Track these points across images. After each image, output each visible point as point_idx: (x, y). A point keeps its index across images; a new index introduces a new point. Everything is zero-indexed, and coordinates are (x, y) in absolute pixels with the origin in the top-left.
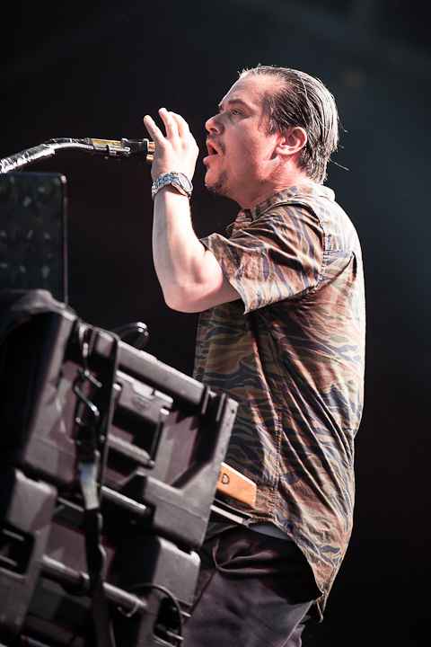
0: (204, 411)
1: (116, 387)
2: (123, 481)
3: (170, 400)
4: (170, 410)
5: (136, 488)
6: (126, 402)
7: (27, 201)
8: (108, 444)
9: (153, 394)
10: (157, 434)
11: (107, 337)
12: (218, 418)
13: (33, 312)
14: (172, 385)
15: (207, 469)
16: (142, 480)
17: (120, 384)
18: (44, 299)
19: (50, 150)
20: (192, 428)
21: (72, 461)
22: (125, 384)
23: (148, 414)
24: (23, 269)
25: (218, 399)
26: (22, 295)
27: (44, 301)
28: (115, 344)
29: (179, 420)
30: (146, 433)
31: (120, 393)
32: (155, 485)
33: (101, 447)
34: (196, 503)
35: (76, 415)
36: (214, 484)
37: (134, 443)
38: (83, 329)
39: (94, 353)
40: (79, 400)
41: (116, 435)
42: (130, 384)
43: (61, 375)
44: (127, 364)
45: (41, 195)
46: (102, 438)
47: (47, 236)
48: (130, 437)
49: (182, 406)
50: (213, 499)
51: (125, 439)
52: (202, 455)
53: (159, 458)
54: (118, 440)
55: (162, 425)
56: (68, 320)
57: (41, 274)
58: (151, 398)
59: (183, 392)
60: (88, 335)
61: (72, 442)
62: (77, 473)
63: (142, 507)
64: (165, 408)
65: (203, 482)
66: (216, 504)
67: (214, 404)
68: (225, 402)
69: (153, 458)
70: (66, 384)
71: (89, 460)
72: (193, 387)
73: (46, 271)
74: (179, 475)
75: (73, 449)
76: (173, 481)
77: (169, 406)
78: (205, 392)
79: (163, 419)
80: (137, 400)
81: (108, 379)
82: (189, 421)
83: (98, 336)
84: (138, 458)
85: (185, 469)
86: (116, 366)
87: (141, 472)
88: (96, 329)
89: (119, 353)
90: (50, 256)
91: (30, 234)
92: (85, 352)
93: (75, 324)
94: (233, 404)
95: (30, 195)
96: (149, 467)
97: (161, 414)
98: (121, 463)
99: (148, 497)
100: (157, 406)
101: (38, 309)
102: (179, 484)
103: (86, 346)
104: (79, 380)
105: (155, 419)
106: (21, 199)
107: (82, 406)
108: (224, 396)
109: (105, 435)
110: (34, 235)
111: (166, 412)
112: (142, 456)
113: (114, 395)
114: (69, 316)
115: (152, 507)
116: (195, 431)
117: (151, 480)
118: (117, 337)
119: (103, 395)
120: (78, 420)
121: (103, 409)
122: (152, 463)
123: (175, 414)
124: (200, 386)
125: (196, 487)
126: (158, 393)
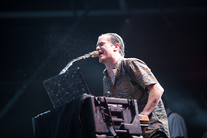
0: (130, 105)
1: (109, 108)
2: (119, 127)
3: (122, 105)
4: (123, 107)
5: (123, 127)
6: (112, 110)
7: (73, 76)
8: (113, 120)
9: (117, 106)
10: (122, 114)
11: (102, 98)
12: (133, 105)
13: (84, 99)
14: (121, 102)
15: (136, 117)
16: (123, 125)
17: (109, 107)
18: (86, 95)
19: (71, 64)
20: (129, 110)
21: (107, 127)
22: (111, 106)
23: (118, 110)
24: (78, 91)
25: (132, 101)
26: (81, 97)
27: (86, 96)
28: (105, 98)
29: (125, 109)
30: (119, 115)
31: (110, 108)
32: (126, 125)
33: (111, 122)
34: (137, 125)
35: (103, 118)
36: (139, 119)
37: (118, 118)
38: (96, 98)
39: (101, 102)
40: (102, 114)
41: (113, 118)
42: (112, 106)
43: (96, 110)
44: (109, 102)
45: (75, 73)
46: (111, 120)
47: (80, 82)
48: (117, 117)
49: (125, 106)
50: (140, 123)
51: (116, 118)
52: (133, 114)
53: (124, 119)
54: (114, 119)
55: (122, 111)
56: (93, 98)
57: (83, 90)
59: (123, 103)
60: (98, 99)
61: (105, 123)
62: (109, 129)
63: (126, 131)
64: (121, 108)
65: (136, 120)
66: (141, 124)
67: (131, 102)
68: (133, 101)
69: (123, 120)
70: (98, 111)
71: (110, 126)
72: (125, 100)
73: (83, 89)
74: (130, 121)
75: (106, 125)
76: (130, 123)
77: (122, 107)
78: (128, 100)
79: (122, 110)
80: (115, 108)
81: (106, 106)
82: (127, 108)
83: (100, 98)
84: (120, 121)
85: (131, 119)
86: (107, 103)
87: (122, 124)
88: (100, 97)
89: (106, 100)
90: (83, 86)
91: (76, 83)
92: (99, 103)
93: (94, 98)
94: (135, 101)
95: (73, 75)
96: (123, 122)
97: (121, 109)
98: (117, 123)
99: (126, 128)
100: (120, 108)
101: (85, 98)
102: (131, 123)
103: (99, 101)
104: (101, 109)
105: (120, 111)
106: (71, 76)
107: (103, 115)
108: (132, 100)
109: (111, 119)
111: (122, 108)
112: (121, 120)
113: (109, 109)
115: (128, 130)
116: (130, 110)
117: (125, 124)
119: (107, 111)
120: (104, 118)
121: (108, 114)
122: (124, 120)
123: (124, 108)
124: (127, 100)
125: (135, 122)
126: (118, 105)
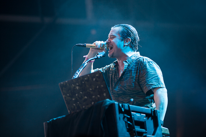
0: (153, 115)
1: (133, 116)
3: (145, 115)
6: (136, 119)
7: (94, 79)
9: (141, 115)
10: (145, 124)
11: (126, 105)
12: (156, 115)
13: (108, 105)
14: (144, 111)
15: (158, 128)
17: (133, 115)
18: (108, 101)
22: (134, 115)
23: (141, 120)
24: (99, 96)
26: (103, 102)
28: (129, 106)
29: (148, 119)
30: (142, 125)
31: (134, 117)
33: (135, 131)
37: (141, 128)
38: (121, 105)
39: (125, 110)
40: (126, 122)
44: (133, 110)
45: (97, 76)
46: (134, 129)
47: (102, 86)
48: (139, 127)
49: (148, 115)
50: (162, 135)
52: (156, 125)
54: (138, 129)
55: (145, 121)
56: (117, 104)
57: (104, 96)
58: (141, 116)
59: (147, 112)
64: (144, 117)
65: (158, 132)
67: (154, 112)
68: (157, 111)
70: (122, 119)
71: (133, 136)
73: (105, 94)
74: (153, 132)
75: (129, 134)
76: (152, 134)
77: (145, 116)
78: (151, 110)
79: (145, 120)
80: (138, 117)
81: (130, 115)
82: (150, 118)
83: (124, 105)
84: (143, 131)
85: (153, 130)
86: (131, 111)
87: (144, 135)
88: (123, 104)
89: (130, 108)
90: (105, 90)
91: (98, 87)
92: (123, 110)
95: (94, 78)
96: (146, 133)
97: (144, 119)
98: (140, 134)
103: (122, 109)
104: (124, 117)
105: (143, 121)
106: (92, 79)
107: (127, 123)
110: (99, 87)
112: (144, 131)
114: (116, 103)
116: (152, 120)
117: (147, 136)
118: (129, 104)
119: (130, 119)
120: (127, 127)
121: (132, 122)
122: (146, 131)
125: (158, 134)
126: (142, 114)
